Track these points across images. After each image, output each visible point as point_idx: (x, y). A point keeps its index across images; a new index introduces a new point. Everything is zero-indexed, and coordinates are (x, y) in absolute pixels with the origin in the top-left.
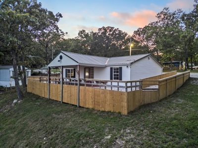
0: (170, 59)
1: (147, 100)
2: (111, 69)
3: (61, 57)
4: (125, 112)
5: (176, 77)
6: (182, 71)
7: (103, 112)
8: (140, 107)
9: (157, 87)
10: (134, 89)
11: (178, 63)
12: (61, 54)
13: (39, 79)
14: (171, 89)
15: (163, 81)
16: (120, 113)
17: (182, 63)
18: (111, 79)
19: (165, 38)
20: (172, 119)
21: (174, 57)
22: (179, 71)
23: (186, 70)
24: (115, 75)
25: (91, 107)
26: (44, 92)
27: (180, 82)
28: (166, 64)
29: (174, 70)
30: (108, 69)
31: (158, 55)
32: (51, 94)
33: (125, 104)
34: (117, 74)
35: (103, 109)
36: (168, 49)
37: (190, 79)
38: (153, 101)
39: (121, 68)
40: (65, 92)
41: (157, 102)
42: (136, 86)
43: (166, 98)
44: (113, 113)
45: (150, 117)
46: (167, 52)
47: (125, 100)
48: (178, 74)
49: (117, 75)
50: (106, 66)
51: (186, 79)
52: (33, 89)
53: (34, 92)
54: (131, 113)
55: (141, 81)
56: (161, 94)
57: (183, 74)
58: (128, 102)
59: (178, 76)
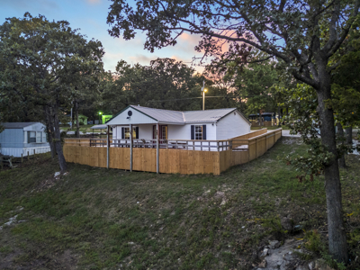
0: (259, 111)
1: (237, 161)
2: (192, 127)
3: (130, 113)
4: (217, 172)
5: (265, 136)
6: (275, 127)
7: (193, 175)
8: (231, 168)
9: (246, 146)
10: (225, 149)
11: (270, 116)
12: (130, 109)
13: (88, 142)
14: (261, 149)
15: (253, 140)
16: (212, 174)
17: (275, 115)
18: (192, 138)
19: (252, 81)
20: (262, 175)
21: (264, 108)
22: (270, 128)
23: (279, 126)
24: (197, 135)
25: (175, 171)
26: (99, 159)
27: (271, 142)
28: (253, 117)
29: (264, 126)
30: (189, 127)
31: (240, 102)
32: (111, 161)
33: (217, 164)
34: (199, 133)
35: (191, 173)
36: (256, 97)
37: (282, 138)
38: (243, 162)
39: (205, 127)
40: (137, 157)
41: (247, 163)
42: (226, 146)
43: (256, 159)
44: (204, 175)
45: (243, 175)
46: (254, 101)
47: (218, 160)
48: (269, 132)
49: (200, 135)
50: (185, 124)
51: (277, 138)
52: (76, 156)
53: (77, 161)
54: (223, 173)
55: (231, 141)
56: (251, 155)
57: (274, 133)
58: (220, 162)
59: (269, 134)
